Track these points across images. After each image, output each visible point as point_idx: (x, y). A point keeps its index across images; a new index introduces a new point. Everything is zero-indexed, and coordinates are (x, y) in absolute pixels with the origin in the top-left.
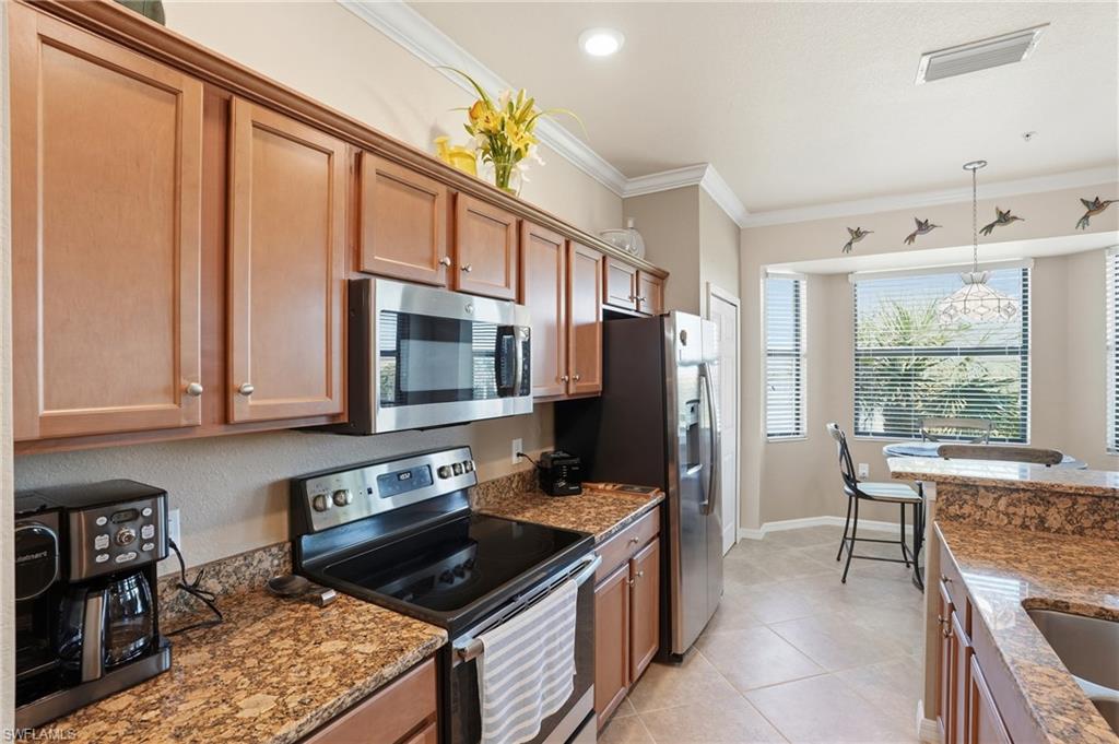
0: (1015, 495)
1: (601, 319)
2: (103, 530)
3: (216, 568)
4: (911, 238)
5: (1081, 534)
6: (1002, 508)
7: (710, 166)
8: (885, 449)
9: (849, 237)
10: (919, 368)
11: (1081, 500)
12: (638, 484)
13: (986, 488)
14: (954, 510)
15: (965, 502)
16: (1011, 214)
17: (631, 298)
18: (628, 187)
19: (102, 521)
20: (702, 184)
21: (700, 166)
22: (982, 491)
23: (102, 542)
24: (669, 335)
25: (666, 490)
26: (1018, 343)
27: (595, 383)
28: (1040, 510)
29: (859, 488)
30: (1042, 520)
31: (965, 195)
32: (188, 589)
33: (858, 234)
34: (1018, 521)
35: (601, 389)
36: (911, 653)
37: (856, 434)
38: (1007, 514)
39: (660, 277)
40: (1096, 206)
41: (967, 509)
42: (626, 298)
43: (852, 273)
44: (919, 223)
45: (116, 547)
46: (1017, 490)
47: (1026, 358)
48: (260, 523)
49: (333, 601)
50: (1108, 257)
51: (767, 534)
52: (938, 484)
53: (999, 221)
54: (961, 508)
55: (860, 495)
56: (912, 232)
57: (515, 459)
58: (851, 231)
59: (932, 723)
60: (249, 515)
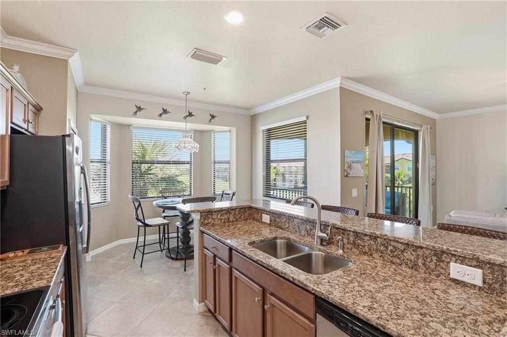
0: (222, 212)
1: (9, 133)
4: (161, 115)
5: (237, 221)
6: (219, 217)
7: (78, 52)
8: (154, 203)
9: (135, 109)
10: (149, 169)
11: (237, 210)
12: (44, 245)
13: (215, 211)
14: (206, 221)
15: (209, 218)
17: (24, 120)
18: (7, 41)
20: (70, 60)
22: (214, 213)
24: (69, 148)
25: (67, 244)
26: (189, 160)
27: (5, 179)
28: (228, 216)
29: (146, 222)
30: (229, 219)
31: (183, 104)
33: (139, 109)
34: (223, 221)
35: (8, 184)
36: (180, 284)
38: (220, 219)
39: (38, 109)
41: (210, 220)
42: (22, 120)
43: (131, 125)
44: (164, 110)
46: (223, 211)
47: (191, 165)
51: (92, 257)
52: (201, 213)
54: (208, 220)
55: (146, 225)
56: (161, 113)
58: (136, 106)
59: (202, 304)
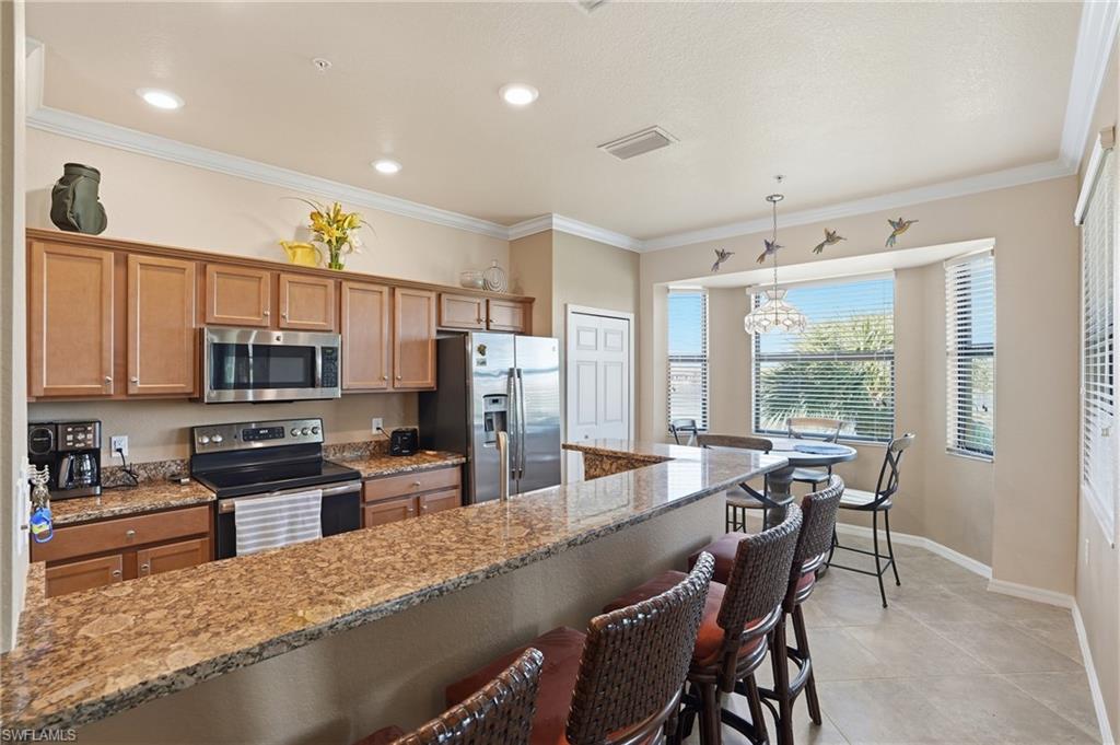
1: (434, 337)
2: (70, 433)
3: (144, 466)
4: (764, 257)
7: (554, 215)
9: (716, 258)
16: (837, 234)
17: (478, 321)
18: (510, 233)
19: (70, 429)
20: (554, 228)
21: (549, 216)
23: (70, 437)
24: (468, 348)
25: (466, 456)
27: (429, 381)
32: (127, 471)
33: (722, 255)
35: (434, 386)
37: (757, 431)
40: (900, 226)
42: (471, 321)
43: (746, 287)
44: (768, 244)
45: (76, 441)
47: (893, 363)
48: (173, 448)
49: (187, 484)
50: (947, 269)
53: (828, 240)
56: (763, 253)
57: (375, 431)
58: (717, 253)
60: (166, 442)
